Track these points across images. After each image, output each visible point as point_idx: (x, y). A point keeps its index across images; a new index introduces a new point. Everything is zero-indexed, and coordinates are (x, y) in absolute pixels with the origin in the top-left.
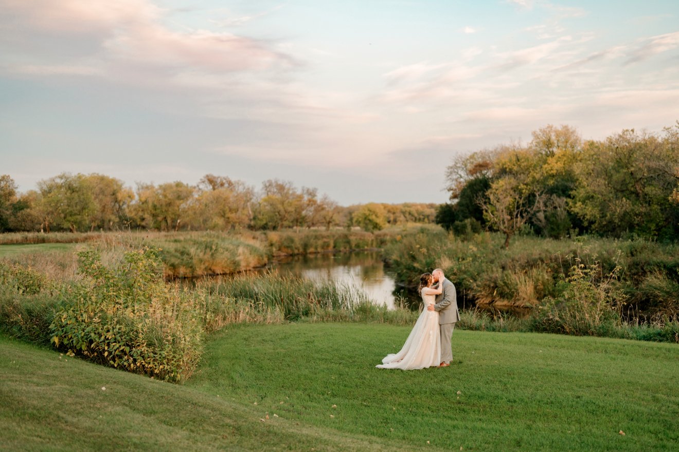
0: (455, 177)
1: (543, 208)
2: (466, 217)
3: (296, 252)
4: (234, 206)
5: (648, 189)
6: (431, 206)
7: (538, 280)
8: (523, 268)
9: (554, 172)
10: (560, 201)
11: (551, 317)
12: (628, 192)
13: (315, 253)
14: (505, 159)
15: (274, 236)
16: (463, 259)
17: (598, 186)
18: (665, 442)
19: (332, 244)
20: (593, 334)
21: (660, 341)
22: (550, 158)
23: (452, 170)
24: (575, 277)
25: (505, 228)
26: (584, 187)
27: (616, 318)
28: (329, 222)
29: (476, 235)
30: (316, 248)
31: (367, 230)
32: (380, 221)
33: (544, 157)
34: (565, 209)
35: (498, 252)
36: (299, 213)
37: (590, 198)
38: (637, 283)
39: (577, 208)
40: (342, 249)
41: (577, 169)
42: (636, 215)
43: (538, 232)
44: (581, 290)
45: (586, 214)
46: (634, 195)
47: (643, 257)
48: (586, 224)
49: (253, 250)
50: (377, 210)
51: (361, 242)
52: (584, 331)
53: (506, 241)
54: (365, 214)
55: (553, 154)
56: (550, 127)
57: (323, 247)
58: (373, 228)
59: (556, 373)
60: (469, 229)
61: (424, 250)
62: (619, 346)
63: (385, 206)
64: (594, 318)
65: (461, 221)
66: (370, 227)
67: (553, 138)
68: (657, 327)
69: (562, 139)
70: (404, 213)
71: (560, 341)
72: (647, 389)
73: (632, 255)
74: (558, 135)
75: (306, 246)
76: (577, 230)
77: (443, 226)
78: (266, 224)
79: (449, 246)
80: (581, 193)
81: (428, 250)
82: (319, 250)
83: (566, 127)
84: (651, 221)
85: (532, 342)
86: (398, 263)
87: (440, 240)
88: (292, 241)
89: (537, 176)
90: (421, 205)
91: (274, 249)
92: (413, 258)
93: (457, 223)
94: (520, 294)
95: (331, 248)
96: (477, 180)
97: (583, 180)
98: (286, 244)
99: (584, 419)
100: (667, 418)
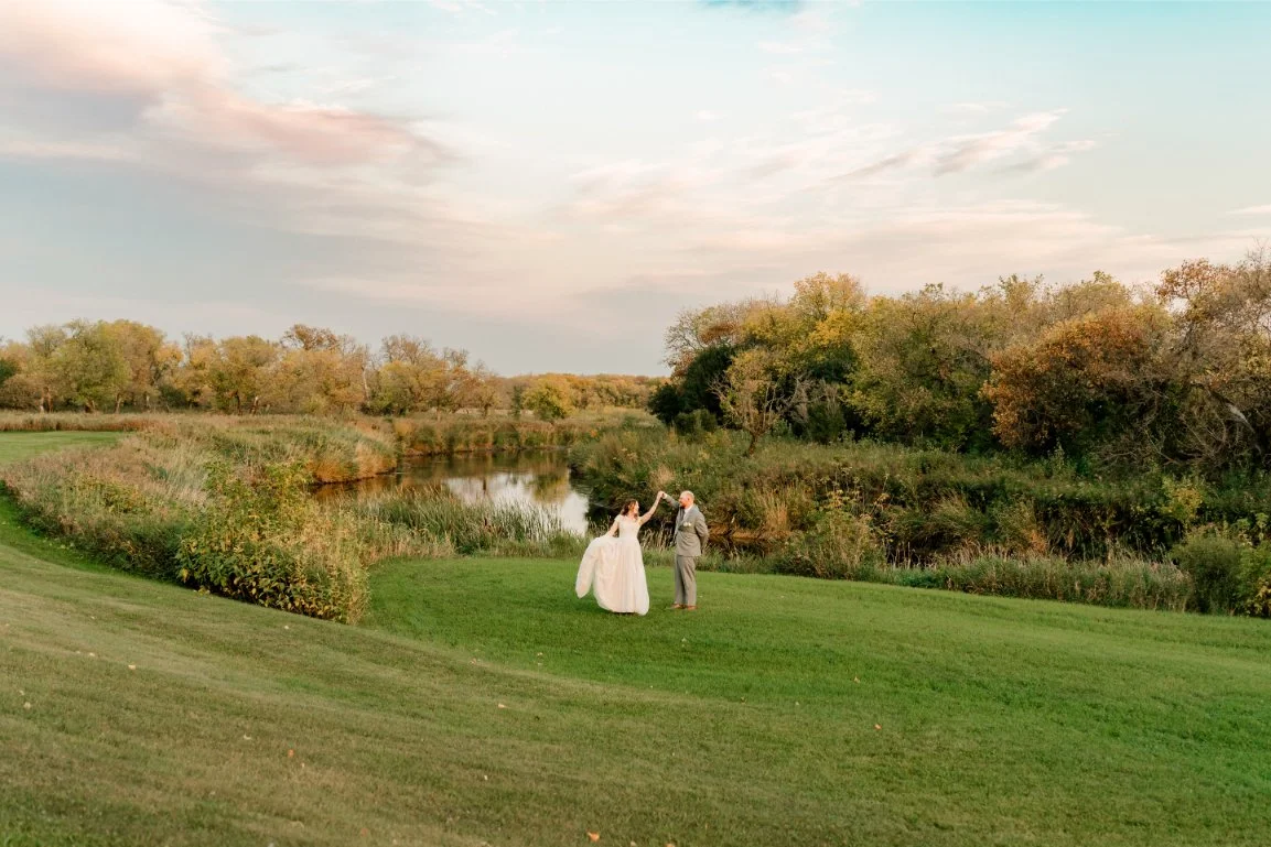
0: (679, 343)
1: (806, 400)
2: (696, 407)
3: (437, 449)
4: (343, 378)
5: (954, 376)
6: (641, 380)
7: (793, 503)
8: (773, 485)
9: (825, 343)
10: (832, 389)
11: (799, 556)
12: (928, 378)
13: (465, 452)
14: (753, 322)
15: (404, 425)
16: (690, 471)
17: (888, 367)
18: (898, 689)
19: (491, 440)
20: (850, 577)
21: (930, 587)
22: (820, 322)
23: (677, 333)
24: (831, 506)
25: (751, 426)
26: (865, 369)
27: (880, 558)
28: (487, 406)
29: (710, 434)
30: (467, 444)
31: (544, 418)
32: (563, 404)
33: (812, 320)
34: (837, 400)
35: (739, 462)
36: (442, 390)
37: (873, 384)
38: (929, 510)
39: (856, 399)
40: (506, 446)
41: (858, 342)
42: (938, 412)
43: (799, 431)
44: (838, 523)
45: (867, 409)
46: (936, 382)
47: (936, 475)
48: (866, 423)
49: (376, 448)
50: (560, 388)
51: (535, 436)
52: (838, 573)
53: (752, 446)
54: (541, 393)
55: (824, 317)
56: (821, 275)
57: (477, 443)
58: (553, 416)
59: (796, 621)
60: (698, 425)
61: (634, 455)
62: (876, 593)
63: (569, 378)
64: (852, 558)
65: (688, 412)
66: (550, 414)
67: (826, 293)
68: (932, 570)
69: (839, 294)
70: (598, 390)
71: (807, 585)
72: (894, 639)
73: (924, 472)
74: (832, 286)
75: (451, 441)
76: (853, 432)
77: (659, 418)
78: (390, 405)
79: (671, 450)
80: (862, 378)
81: (639, 454)
82: (472, 447)
83: (845, 279)
84: (959, 421)
85: (773, 586)
86: (594, 474)
87: (656, 441)
88: (431, 433)
89: (801, 349)
90: (626, 378)
91: (404, 445)
92: (618, 466)
93: (681, 415)
94: (768, 522)
95: (489, 445)
96: (711, 350)
97: (864, 356)
98: (421, 437)
99: (820, 667)
100: (907, 667)
